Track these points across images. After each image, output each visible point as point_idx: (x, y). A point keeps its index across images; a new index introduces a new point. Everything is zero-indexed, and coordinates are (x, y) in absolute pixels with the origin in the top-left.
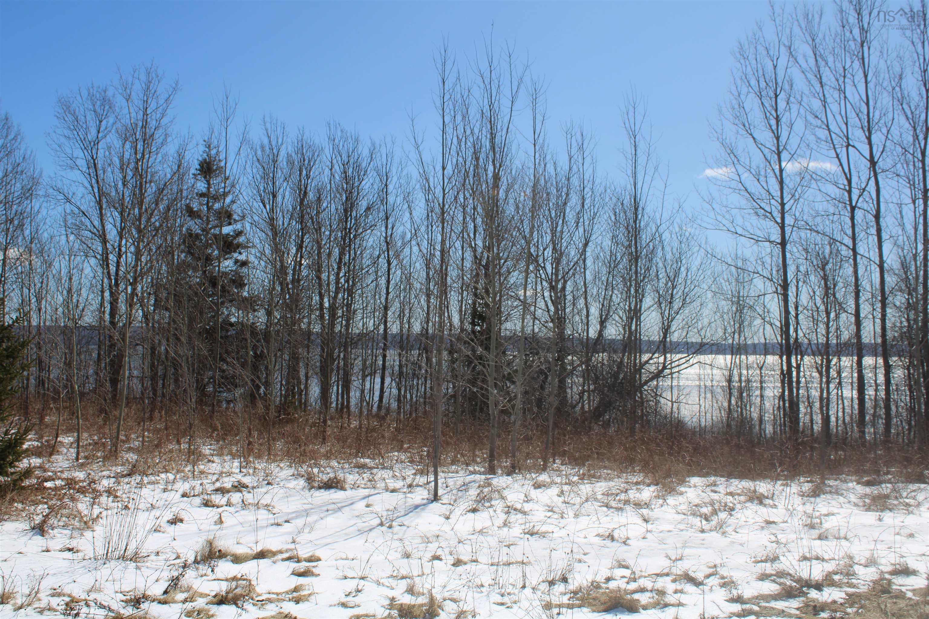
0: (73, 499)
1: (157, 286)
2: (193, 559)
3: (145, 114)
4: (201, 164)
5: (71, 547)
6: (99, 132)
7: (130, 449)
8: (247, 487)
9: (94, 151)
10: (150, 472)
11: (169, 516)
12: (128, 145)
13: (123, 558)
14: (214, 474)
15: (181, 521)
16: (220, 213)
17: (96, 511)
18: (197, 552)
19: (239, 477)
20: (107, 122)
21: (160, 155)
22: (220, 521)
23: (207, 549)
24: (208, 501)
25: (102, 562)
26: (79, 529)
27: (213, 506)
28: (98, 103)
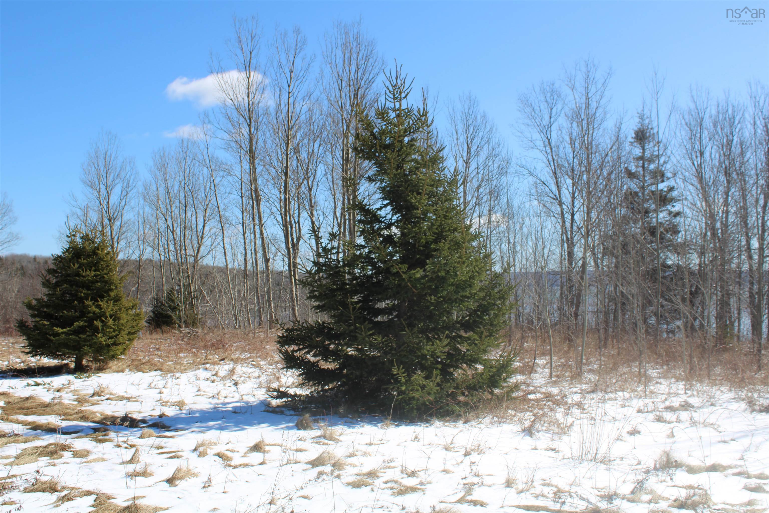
0: (552, 410)
1: (605, 237)
2: (653, 466)
3: (588, 98)
4: (637, 133)
5: (553, 447)
6: (551, 117)
7: (590, 371)
8: (693, 407)
9: (548, 133)
10: (609, 390)
11: (629, 428)
12: (575, 125)
13: (594, 459)
14: (663, 394)
15: (639, 432)
16: (656, 173)
17: (570, 420)
18: (656, 461)
19: (684, 397)
20: (557, 109)
21: (601, 130)
22: (672, 435)
23: (665, 459)
24: (660, 417)
25: (578, 461)
26: (558, 433)
27: (665, 422)
28: (549, 95)
